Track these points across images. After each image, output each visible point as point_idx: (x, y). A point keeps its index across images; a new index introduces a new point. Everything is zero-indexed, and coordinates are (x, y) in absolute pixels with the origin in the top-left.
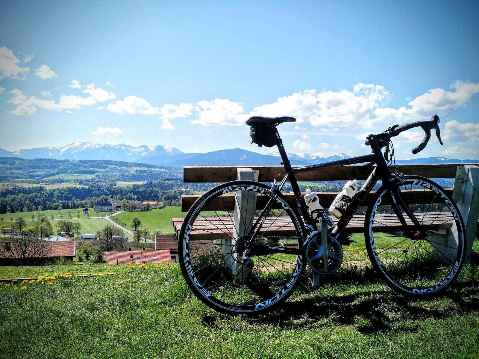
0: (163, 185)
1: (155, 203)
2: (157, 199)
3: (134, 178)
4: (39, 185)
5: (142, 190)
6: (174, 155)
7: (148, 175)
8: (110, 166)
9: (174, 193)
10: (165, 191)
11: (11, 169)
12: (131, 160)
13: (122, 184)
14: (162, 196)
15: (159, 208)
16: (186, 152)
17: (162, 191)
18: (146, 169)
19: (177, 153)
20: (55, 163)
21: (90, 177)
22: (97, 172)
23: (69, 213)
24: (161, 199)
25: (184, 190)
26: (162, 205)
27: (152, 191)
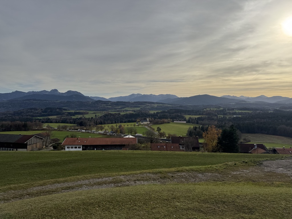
3: (157, 109)
4: (118, 112)
7: (162, 108)
8: (147, 104)
11: (107, 106)
13: (152, 112)
16: (179, 97)
18: (162, 105)
19: (176, 97)
20: (124, 103)
21: (138, 109)
22: (141, 107)
23: (130, 124)
27: (165, 115)
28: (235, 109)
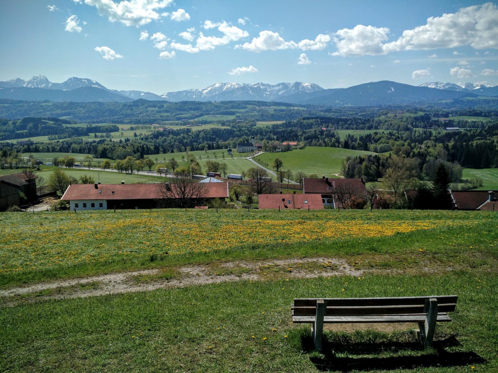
0: (302, 124)
1: (295, 143)
2: (296, 139)
3: (273, 117)
4: (185, 127)
5: (282, 130)
6: (313, 91)
7: (286, 114)
8: (250, 106)
9: (314, 133)
10: (305, 131)
11: (160, 112)
12: (269, 100)
13: (261, 124)
14: (302, 135)
15: (299, 148)
16: (325, 88)
17: (302, 131)
18: (284, 108)
19: (317, 90)
20: (198, 105)
21: (231, 118)
22: (237, 112)
23: (214, 153)
24: (301, 139)
25: (325, 129)
26: (303, 145)
27: (291, 131)
28: (452, 113)
